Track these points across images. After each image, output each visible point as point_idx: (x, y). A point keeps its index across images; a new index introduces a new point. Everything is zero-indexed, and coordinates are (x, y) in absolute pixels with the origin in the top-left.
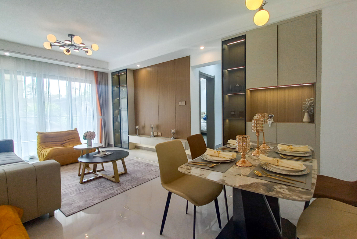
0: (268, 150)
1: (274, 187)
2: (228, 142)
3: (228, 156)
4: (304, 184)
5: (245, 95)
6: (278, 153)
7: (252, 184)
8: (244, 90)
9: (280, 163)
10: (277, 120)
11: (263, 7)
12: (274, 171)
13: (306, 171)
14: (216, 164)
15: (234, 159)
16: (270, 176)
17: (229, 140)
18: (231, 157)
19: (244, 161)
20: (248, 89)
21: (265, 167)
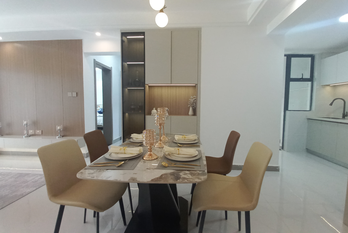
0: (167, 141)
1: (179, 175)
2: (131, 137)
3: (134, 151)
4: (200, 167)
5: (144, 90)
6: (176, 143)
7: (162, 175)
8: (143, 85)
9: (181, 152)
10: (170, 113)
11: (163, 10)
12: (176, 160)
13: (199, 156)
14: (123, 162)
15: (140, 154)
16: (175, 164)
17: (132, 135)
18: (138, 153)
19: (151, 155)
20: (147, 84)
21: (169, 157)
